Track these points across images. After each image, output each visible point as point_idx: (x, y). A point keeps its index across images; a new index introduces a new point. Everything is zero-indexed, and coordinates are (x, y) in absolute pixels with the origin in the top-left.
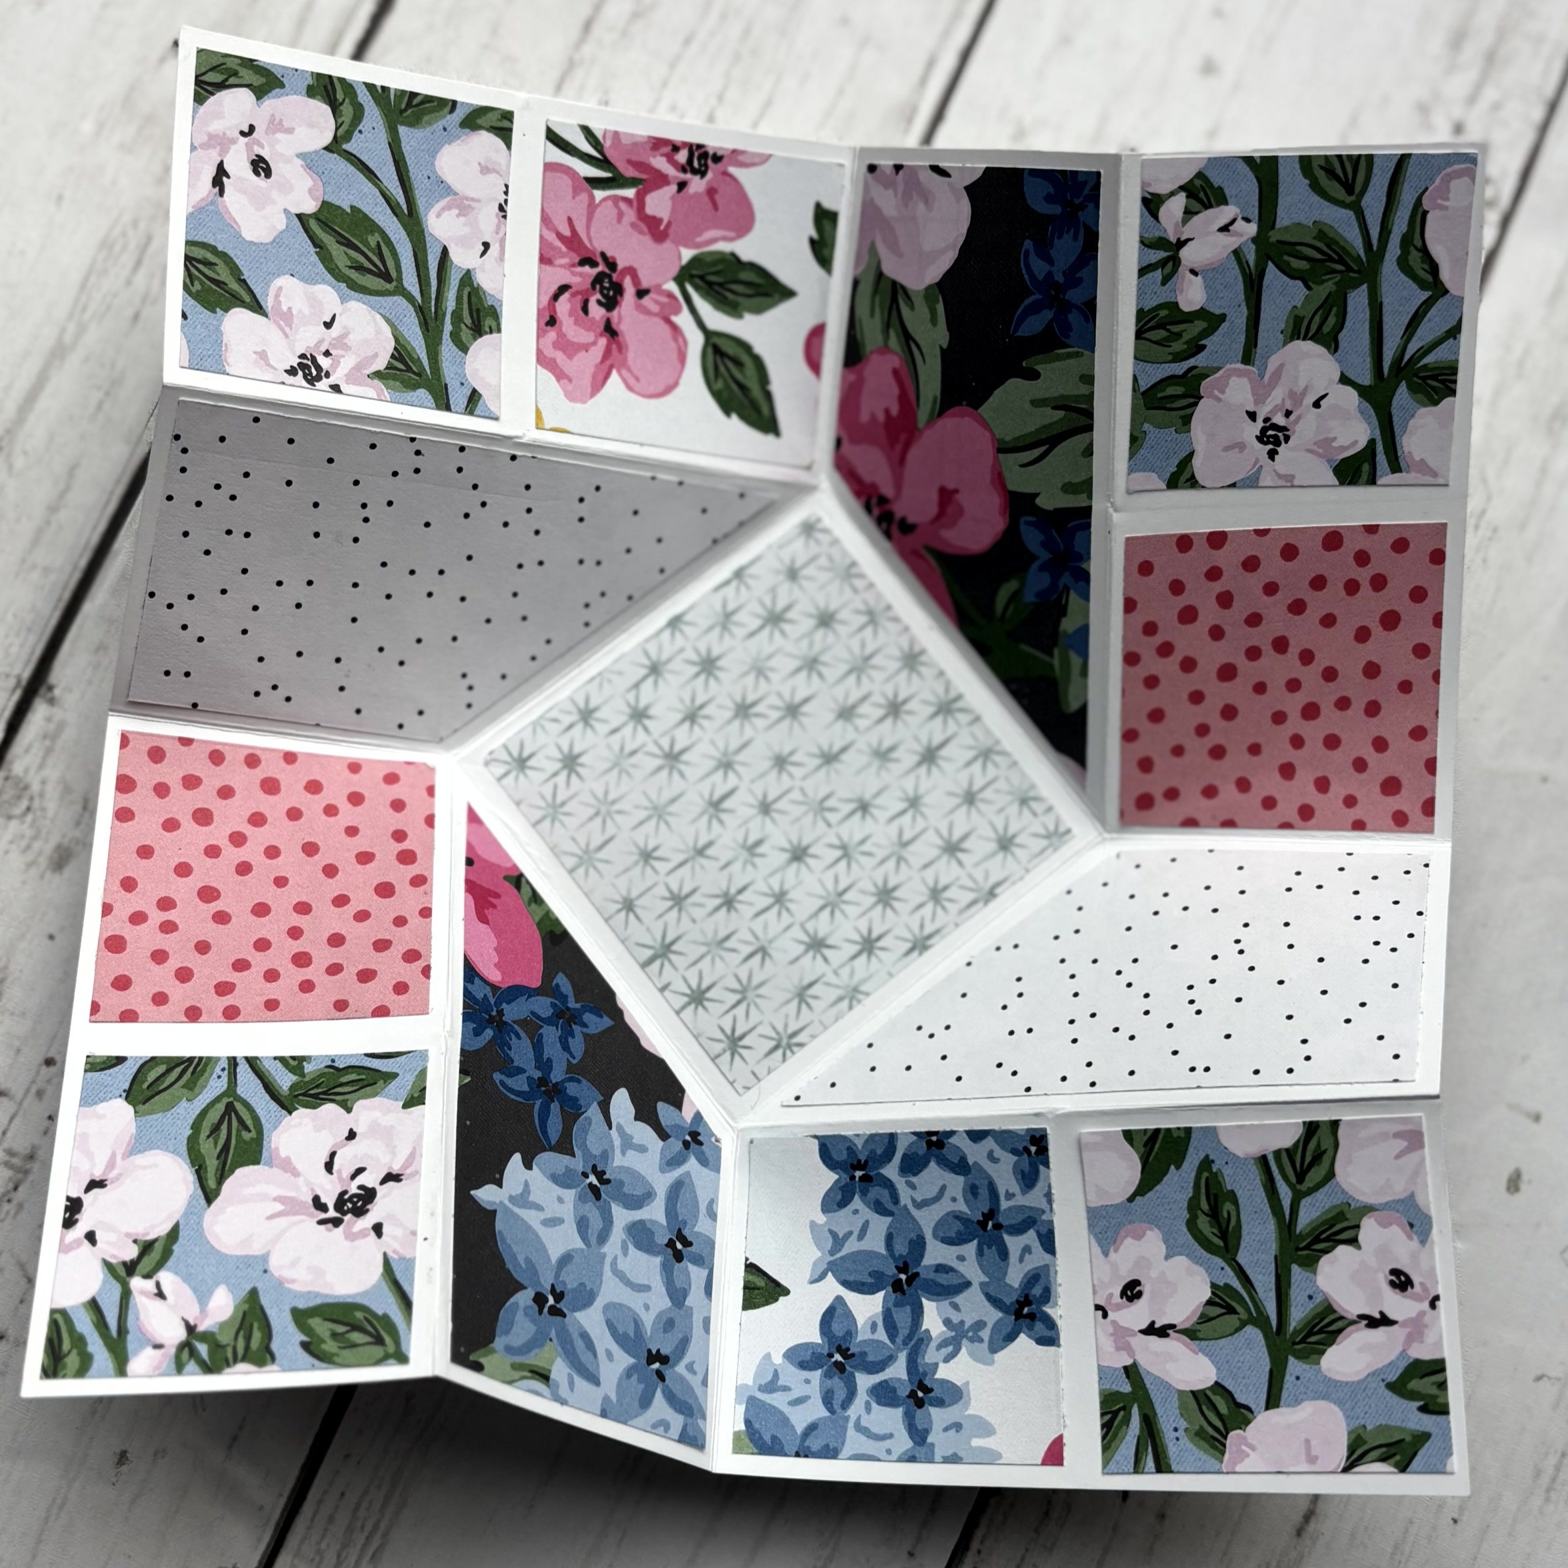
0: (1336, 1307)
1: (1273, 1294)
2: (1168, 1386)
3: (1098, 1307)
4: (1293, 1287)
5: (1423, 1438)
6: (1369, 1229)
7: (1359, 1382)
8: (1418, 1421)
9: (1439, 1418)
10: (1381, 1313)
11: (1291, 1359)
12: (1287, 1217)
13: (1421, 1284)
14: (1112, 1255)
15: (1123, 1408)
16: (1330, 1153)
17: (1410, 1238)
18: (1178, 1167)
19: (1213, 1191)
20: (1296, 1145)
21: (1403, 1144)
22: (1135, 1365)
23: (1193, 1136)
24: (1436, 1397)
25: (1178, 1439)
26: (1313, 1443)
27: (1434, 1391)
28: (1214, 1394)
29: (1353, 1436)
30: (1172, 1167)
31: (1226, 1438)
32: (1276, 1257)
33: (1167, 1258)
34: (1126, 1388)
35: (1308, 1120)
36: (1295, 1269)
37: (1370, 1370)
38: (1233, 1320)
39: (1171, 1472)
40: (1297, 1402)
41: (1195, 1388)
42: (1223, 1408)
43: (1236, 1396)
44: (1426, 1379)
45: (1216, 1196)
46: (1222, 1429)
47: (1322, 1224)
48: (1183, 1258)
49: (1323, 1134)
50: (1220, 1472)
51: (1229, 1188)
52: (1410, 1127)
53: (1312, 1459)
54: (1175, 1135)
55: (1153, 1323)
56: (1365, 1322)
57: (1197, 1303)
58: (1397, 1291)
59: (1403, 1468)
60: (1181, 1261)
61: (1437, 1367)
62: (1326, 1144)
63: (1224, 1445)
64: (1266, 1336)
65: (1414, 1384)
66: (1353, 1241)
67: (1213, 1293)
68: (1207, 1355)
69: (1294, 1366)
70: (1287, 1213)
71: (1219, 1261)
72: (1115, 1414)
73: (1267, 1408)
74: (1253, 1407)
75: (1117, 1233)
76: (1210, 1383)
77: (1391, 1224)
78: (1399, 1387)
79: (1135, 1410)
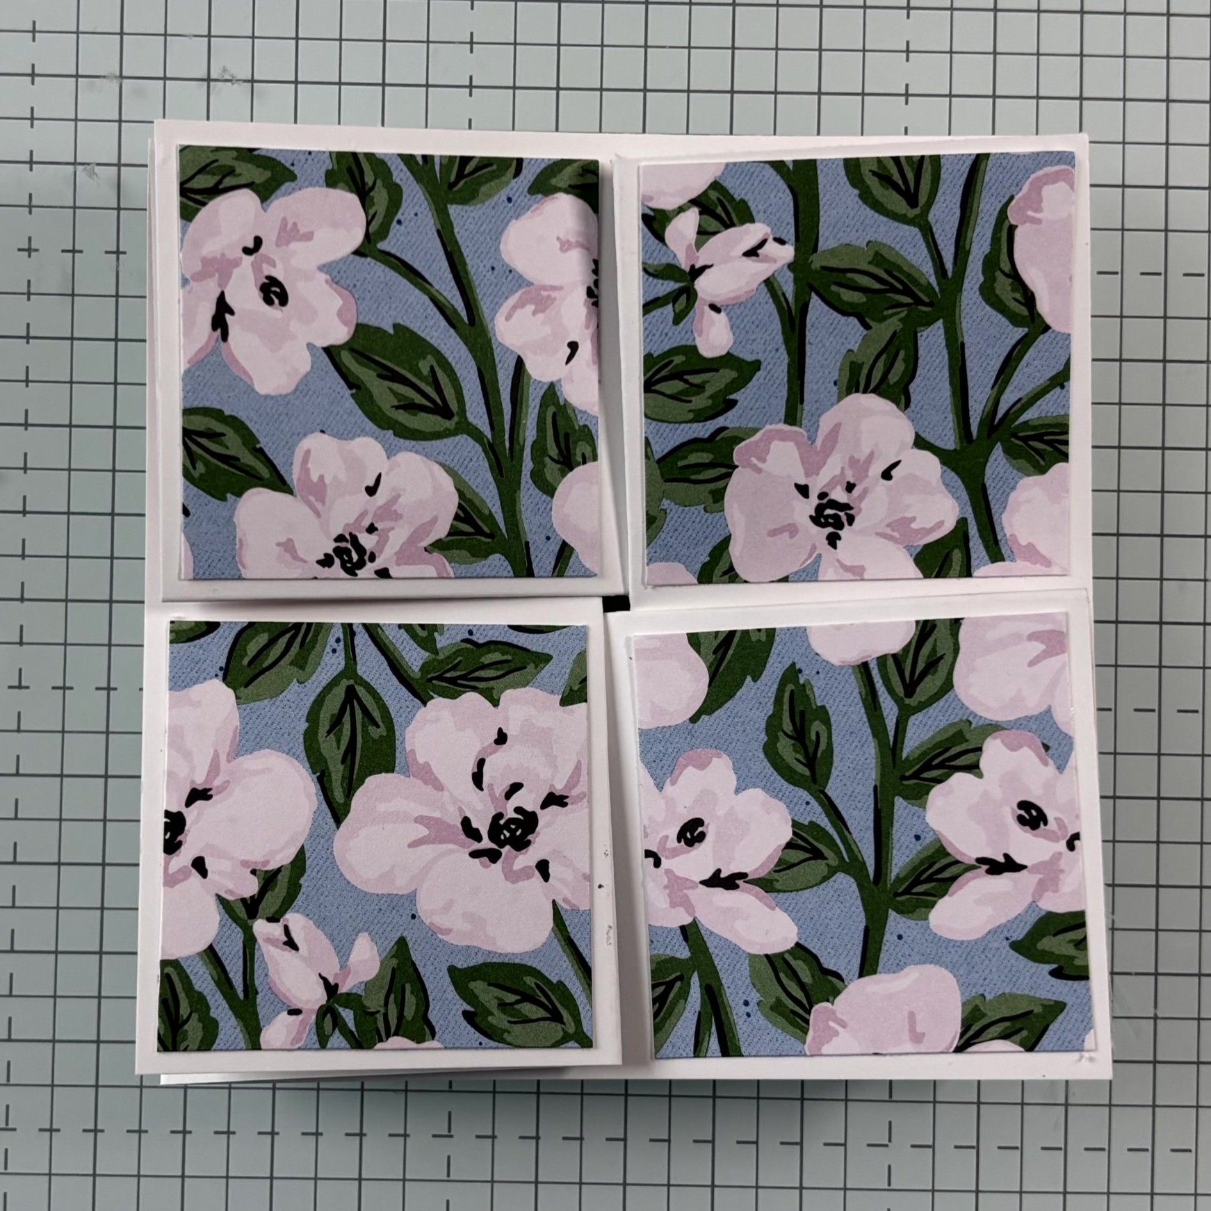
0: (949, 850)
1: (870, 835)
2: (736, 949)
3: (648, 854)
4: (896, 825)
5: (1058, 1007)
6: (994, 753)
7: (976, 942)
8: (1048, 988)
9: (1076, 985)
10: (1006, 856)
11: (892, 914)
12: (891, 739)
13: (1056, 819)
14: (668, 788)
15: (680, 978)
16: (948, 658)
17: (1046, 764)
18: (755, 679)
19: (799, 708)
20: (906, 649)
21: (1038, 647)
22: (694, 924)
23: (777, 639)
24: (1073, 958)
25: (748, 1015)
26: (919, 1018)
28: (795, 959)
29: (969, 1008)
30: (749, 678)
31: (809, 1012)
32: (875, 787)
33: (737, 791)
34: (683, 953)
35: (922, 618)
36: (899, 802)
37: (990, 927)
38: (820, 867)
39: (741, 1058)
40: (899, 967)
41: (769, 952)
42: (806, 977)
43: (822, 960)
44: (1060, 937)
45: (802, 713)
46: (805, 1001)
47: (936, 746)
48: (759, 791)
49: (940, 637)
50: (802, 1054)
51: (819, 704)
52: (1048, 627)
53: (917, 1037)
54: (754, 639)
55: (718, 871)
56: (985, 867)
57: (774, 847)
58: (1027, 828)
59: (1030, 1046)
60: (756, 795)
61: (1076, 921)
62: (944, 648)
63: (807, 1022)
64: (861, 887)
65: (1047, 943)
66: (973, 768)
67: (794, 833)
68: (786, 911)
69: (896, 922)
70: (891, 734)
71: (804, 795)
72: (670, 985)
73: (861, 975)
74: (843, 973)
75: (675, 762)
76: (790, 945)
77: (1021, 747)
78: (1027, 947)
79: (695, 981)
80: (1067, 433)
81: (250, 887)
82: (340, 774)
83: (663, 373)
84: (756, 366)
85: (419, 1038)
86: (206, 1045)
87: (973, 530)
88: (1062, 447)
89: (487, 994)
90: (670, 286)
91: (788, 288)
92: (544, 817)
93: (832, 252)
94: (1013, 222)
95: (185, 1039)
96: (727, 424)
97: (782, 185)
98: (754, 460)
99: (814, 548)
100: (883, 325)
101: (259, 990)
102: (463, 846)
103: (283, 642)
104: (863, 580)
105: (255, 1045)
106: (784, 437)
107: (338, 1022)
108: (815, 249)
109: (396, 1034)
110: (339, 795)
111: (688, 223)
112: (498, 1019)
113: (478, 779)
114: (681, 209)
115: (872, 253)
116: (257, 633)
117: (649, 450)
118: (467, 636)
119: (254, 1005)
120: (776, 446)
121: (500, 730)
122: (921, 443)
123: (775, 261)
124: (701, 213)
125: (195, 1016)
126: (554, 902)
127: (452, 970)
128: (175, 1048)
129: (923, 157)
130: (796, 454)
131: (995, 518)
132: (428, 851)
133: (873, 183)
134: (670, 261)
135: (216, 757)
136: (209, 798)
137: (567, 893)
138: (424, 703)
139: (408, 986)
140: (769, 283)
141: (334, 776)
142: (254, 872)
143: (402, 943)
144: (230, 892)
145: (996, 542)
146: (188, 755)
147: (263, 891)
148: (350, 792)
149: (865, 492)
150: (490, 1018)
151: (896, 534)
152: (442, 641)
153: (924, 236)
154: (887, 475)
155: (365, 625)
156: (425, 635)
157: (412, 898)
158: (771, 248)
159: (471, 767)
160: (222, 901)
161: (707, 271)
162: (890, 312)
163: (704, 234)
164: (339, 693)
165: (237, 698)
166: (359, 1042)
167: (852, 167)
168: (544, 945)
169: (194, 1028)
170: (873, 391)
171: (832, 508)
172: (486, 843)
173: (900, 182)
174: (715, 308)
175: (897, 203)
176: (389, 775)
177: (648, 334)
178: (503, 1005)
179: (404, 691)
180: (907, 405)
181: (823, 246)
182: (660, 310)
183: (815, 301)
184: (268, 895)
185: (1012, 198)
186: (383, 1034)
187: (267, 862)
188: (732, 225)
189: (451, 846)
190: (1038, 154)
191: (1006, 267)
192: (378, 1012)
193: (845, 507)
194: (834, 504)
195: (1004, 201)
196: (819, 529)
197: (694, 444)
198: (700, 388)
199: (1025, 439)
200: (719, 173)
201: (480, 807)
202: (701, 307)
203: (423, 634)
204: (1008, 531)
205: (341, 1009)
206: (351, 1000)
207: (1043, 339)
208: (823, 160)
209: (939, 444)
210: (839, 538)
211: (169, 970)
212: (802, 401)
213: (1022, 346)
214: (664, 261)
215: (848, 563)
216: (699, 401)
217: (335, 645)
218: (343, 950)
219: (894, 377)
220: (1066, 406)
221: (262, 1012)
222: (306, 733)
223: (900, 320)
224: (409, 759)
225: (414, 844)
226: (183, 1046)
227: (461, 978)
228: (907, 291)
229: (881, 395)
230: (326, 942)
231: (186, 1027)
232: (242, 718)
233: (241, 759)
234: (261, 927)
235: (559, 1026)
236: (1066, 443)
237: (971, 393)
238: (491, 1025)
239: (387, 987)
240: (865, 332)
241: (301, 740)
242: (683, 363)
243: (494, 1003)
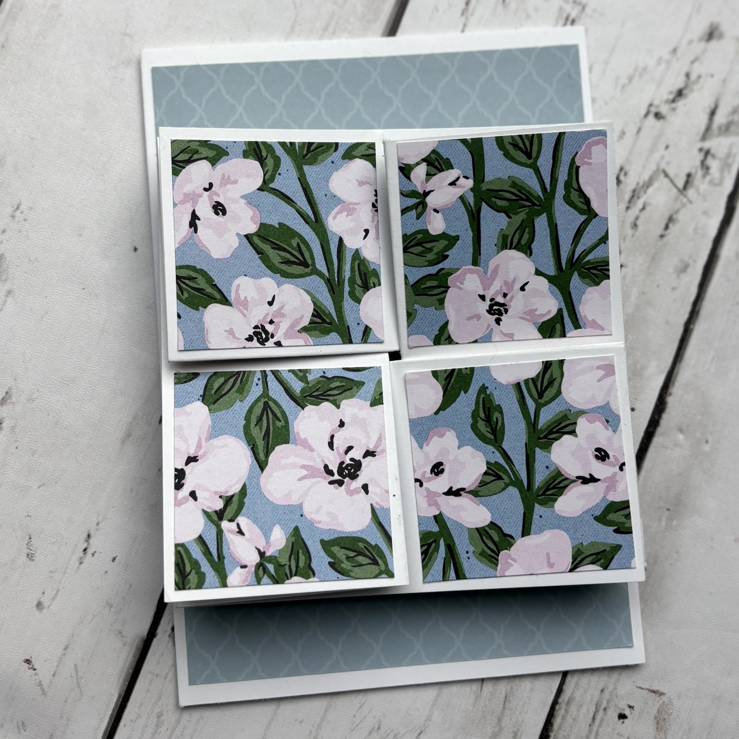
0: (563, 473)
1: (524, 467)
2: (461, 526)
3: (417, 480)
4: (537, 462)
5: (617, 548)
6: (582, 425)
7: (578, 517)
8: (612, 538)
9: (627, 536)
10: (590, 475)
11: (537, 506)
12: (533, 419)
13: (613, 456)
14: (425, 447)
15: (434, 541)
16: (558, 380)
17: (607, 429)
18: (466, 392)
19: (487, 406)
20: (538, 376)
21: (601, 373)
22: (441, 514)
23: (475, 373)
24: (624, 523)
25: (469, 558)
26: (551, 555)
27: (623, 520)
28: (490, 529)
29: (575, 550)
30: (462, 392)
31: (498, 556)
32: (526, 444)
33: (459, 448)
34: (436, 529)
35: (545, 360)
36: (538, 450)
37: (584, 510)
38: (500, 483)
39: (466, 578)
40: (541, 531)
41: (477, 527)
42: (496, 538)
43: (503, 529)
44: (618, 513)
45: (489, 408)
46: (496, 550)
47: (555, 422)
48: (470, 447)
49: (554, 369)
50: (495, 577)
51: (497, 404)
52: (606, 363)
53: (551, 565)
54: (464, 372)
55: (451, 488)
56: (581, 481)
57: (478, 474)
58: (600, 461)
59: (605, 567)
60: (468, 449)
61: (625, 506)
62: (556, 374)
63: (497, 560)
64: (521, 492)
65: (611, 517)
66: (573, 432)
67: (488, 467)
68: (485, 506)
69: (538, 509)
70: (533, 417)
71: (491, 448)
72: (429, 545)
73: (523, 536)
74: (514, 536)
75: (428, 434)
76: (487, 522)
77: (595, 421)
78: (602, 519)
79: (442, 542)
80: (608, 265)
81: (219, 505)
82: (262, 446)
83: (412, 243)
84: (457, 238)
85: (307, 577)
86: (200, 586)
87: (566, 314)
88: (606, 272)
89: (341, 554)
90: (414, 201)
91: (471, 200)
92: (365, 462)
93: (491, 182)
94: (578, 165)
95: (189, 583)
96: (444, 267)
97: (466, 150)
98: (458, 284)
99: (489, 325)
100: (517, 217)
101: (226, 556)
102: (325, 478)
103: (232, 380)
104: (513, 340)
105: (224, 585)
106: (472, 272)
107: (265, 570)
108: (483, 181)
109: (295, 575)
110: (262, 456)
111: (422, 170)
112: (346, 565)
113: (331, 445)
114: (418, 164)
115: (510, 182)
116: (218, 377)
117: (407, 280)
118: (322, 374)
119: (223, 564)
120: (469, 277)
121: (341, 420)
122: (538, 273)
123: (464, 187)
124: (427, 165)
125: (194, 571)
126: (371, 505)
127: (322, 541)
128: (184, 588)
129: (533, 135)
130: (478, 280)
131: (576, 307)
132: (308, 482)
133: (510, 148)
134: (414, 189)
135: (200, 440)
136: (197, 461)
137: (378, 500)
138: (303, 408)
139: (300, 551)
140: (461, 198)
141: (259, 447)
142: (221, 497)
143: (296, 529)
144: (210, 508)
145: (577, 319)
146: (186, 440)
147: (226, 506)
148: (267, 455)
149: (513, 297)
150: (342, 565)
151: (528, 317)
152: (310, 378)
153: (535, 173)
154: (523, 289)
155: (272, 371)
156: (302, 375)
157: (300, 506)
158: (462, 181)
159: (328, 439)
160: (205, 512)
161: (431, 193)
162: (521, 210)
163: (429, 175)
164: (261, 405)
165: (209, 410)
166: (276, 581)
167: (500, 140)
168: (368, 526)
169: (193, 578)
170: (514, 248)
171: (497, 306)
172: (337, 477)
173: (523, 147)
174: (436, 211)
175: (522, 158)
176: (287, 445)
177: (404, 225)
178: (348, 558)
179: (293, 404)
180: (531, 255)
181: (487, 179)
182: (410, 213)
183: (484, 205)
184: (229, 509)
185: (577, 153)
186: (289, 576)
187: (227, 492)
188: (443, 170)
189: (319, 479)
190: (589, 131)
191: (575, 186)
192: (286, 565)
193: (503, 305)
194: (497, 304)
195: (574, 154)
196: (490, 316)
197: (429, 277)
198: (431, 250)
199: (588, 269)
200: (436, 146)
201: (332, 459)
202: (429, 210)
203: (301, 374)
204: (582, 314)
205: (267, 564)
206: (272, 559)
207: (594, 221)
208: (485, 138)
209: (547, 273)
210: (501, 320)
211: (180, 548)
212: (480, 255)
213: (585, 224)
214: (411, 189)
215: (505, 332)
216: (431, 256)
217: (257, 382)
218: (267, 534)
219: (523, 242)
220: (607, 252)
221: (227, 567)
222: (244, 426)
223: (526, 214)
224: (297, 437)
225: (301, 479)
226: (188, 587)
227: (326, 545)
228: (528, 200)
229: (518, 250)
230: (258, 530)
231: (189, 577)
232: (212, 420)
233: (211, 441)
234: (225, 525)
235: (377, 567)
236: (608, 270)
237: (561, 248)
238: (343, 569)
239: (290, 552)
240: (509, 220)
241: (242, 429)
242: (421, 238)
243: (344, 557)
